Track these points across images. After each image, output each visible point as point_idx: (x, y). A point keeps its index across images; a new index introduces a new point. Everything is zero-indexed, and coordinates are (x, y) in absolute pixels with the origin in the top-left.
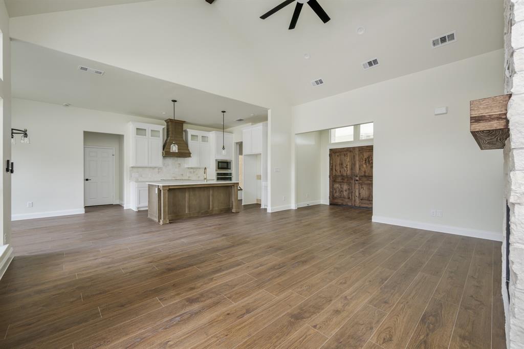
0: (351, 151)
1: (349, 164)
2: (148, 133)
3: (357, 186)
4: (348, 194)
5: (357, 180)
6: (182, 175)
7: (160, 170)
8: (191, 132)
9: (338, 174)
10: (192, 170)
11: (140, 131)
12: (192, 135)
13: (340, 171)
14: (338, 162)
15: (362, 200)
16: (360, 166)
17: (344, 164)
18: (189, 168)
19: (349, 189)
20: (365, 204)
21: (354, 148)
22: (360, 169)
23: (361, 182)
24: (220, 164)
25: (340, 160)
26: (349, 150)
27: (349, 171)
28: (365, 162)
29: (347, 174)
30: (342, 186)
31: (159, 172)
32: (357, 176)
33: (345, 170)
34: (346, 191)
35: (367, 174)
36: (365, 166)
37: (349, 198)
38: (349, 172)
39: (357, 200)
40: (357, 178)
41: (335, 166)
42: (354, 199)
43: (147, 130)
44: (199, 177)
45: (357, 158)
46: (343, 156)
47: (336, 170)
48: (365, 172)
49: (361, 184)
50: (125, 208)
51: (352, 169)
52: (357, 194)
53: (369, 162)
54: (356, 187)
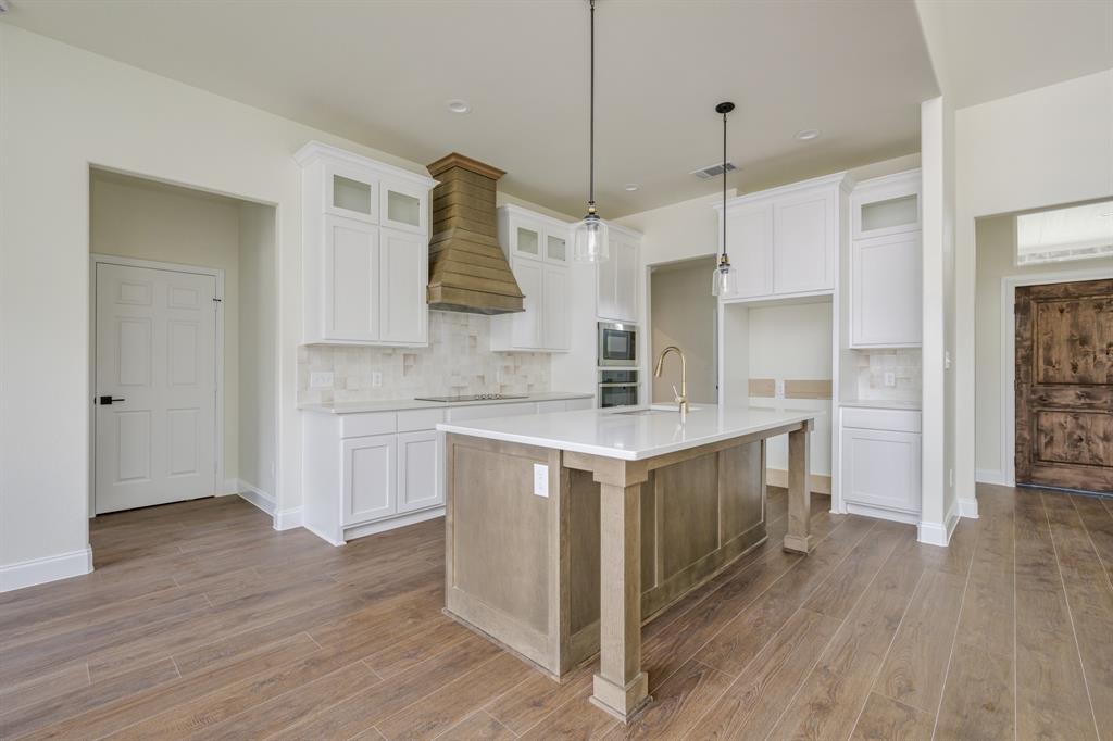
2: (379, 202)
6: (483, 378)
7: (410, 362)
8: (517, 216)
10: (509, 363)
11: (348, 191)
12: (521, 231)
13: (1075, 367)
14: (1064, 333)
17: (1095, 341)
18: (501, 353)
24: (609, 338)
25: (1075, 325)
30: (1086, 421)
31: (406, 368)
33: (1098, 364)
41: (1049, 349)
43: (374, 190)
44: (530, 386)
50: (279, 527)
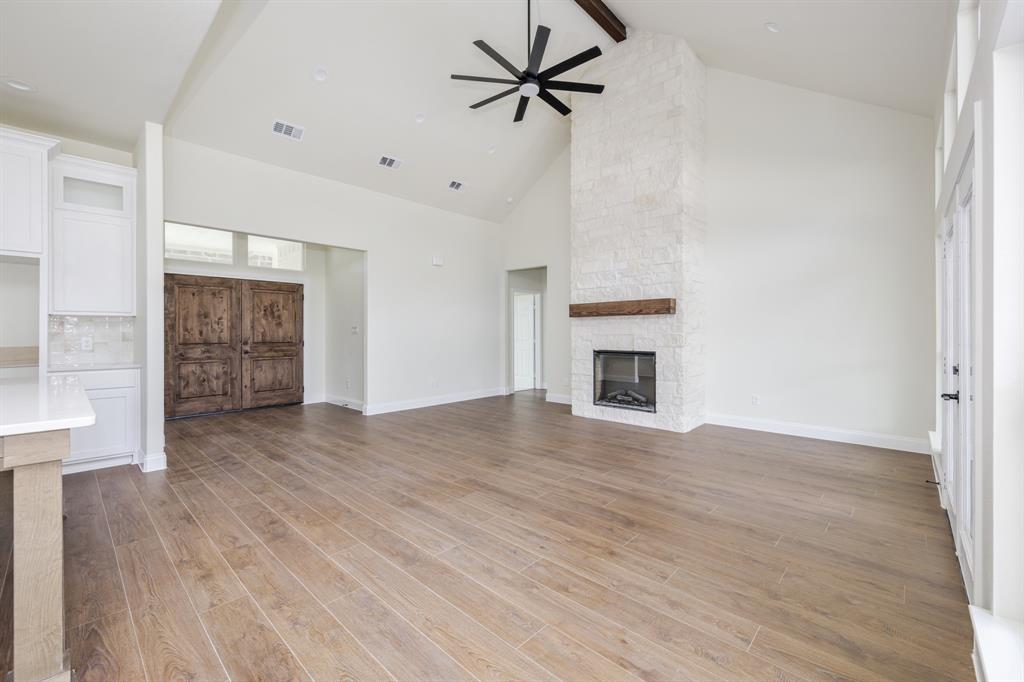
0: (231, 288)
1: (225, 316)
3: (247, 364)
4: (224, 385)
5: (246, 352)
9: (197, 337)
13: (201, 333)
14: (194, 309)
15: (256, 392)
16: (253, 322)
17: (212, 316)
19: (225, 373)
20: (264, 399)
21: (239, 282)
22: (253, 327)
23: (256, 354)
25: (201, 305)
26: (225, 283)
27: (225, 331)
28: (265, 314)
29: (220, 338)
30: (207, 367)
32: (246, 343)
33: (213, 331)
34: (217, 378)
35: (268, 339)
36: (264, 322)
37: (225, 394)
38: (225, 336)
39: (248, 394)
40: (247, 348)
41: (185, 320)
42: (238, 393)
45: (246, 304)
46: (210, 297)
47: (186, 329)
48: (263, 334)
49: (255, 360)
51: (232, 327)
52: (247, 381)
53: (272, 313)
54: (244, 368)
